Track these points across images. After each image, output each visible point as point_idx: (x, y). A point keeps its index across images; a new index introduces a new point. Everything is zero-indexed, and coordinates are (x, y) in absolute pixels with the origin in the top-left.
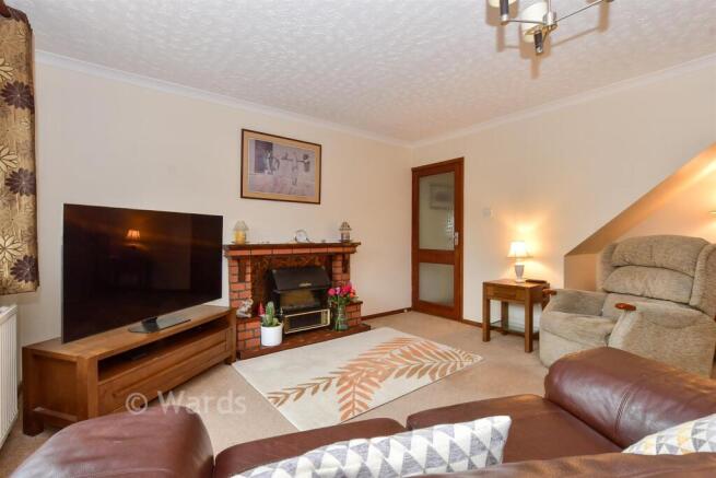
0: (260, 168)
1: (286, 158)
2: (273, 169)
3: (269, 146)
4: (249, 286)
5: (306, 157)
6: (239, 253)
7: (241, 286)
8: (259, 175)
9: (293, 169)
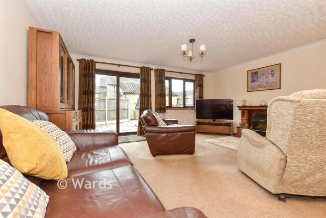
0: (253, 81)
1: (263, 75)
2: (258, 80)
3: (256, 73)
4: (246, 118)
5: (272, 71)
6: (243, 108)
7: (243, 118)
8: (253, 84)
9: (266, 78)
